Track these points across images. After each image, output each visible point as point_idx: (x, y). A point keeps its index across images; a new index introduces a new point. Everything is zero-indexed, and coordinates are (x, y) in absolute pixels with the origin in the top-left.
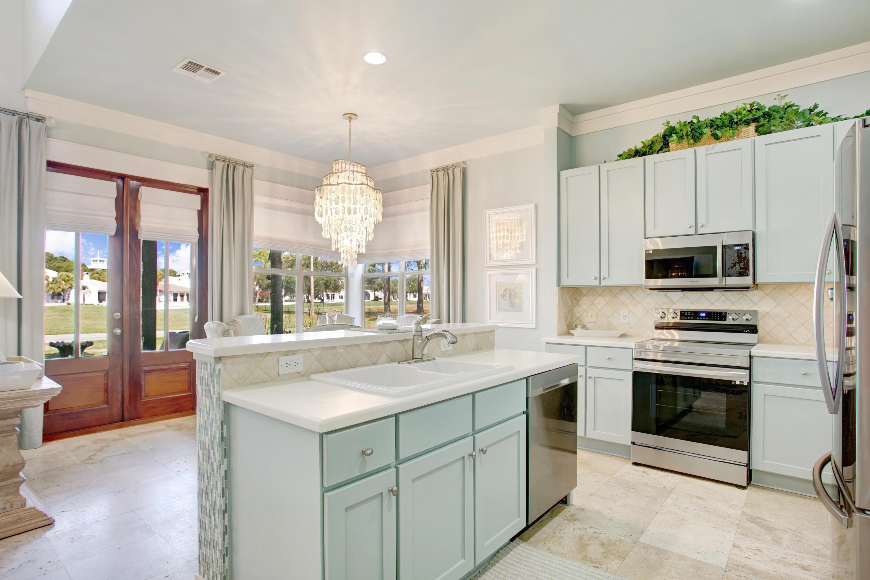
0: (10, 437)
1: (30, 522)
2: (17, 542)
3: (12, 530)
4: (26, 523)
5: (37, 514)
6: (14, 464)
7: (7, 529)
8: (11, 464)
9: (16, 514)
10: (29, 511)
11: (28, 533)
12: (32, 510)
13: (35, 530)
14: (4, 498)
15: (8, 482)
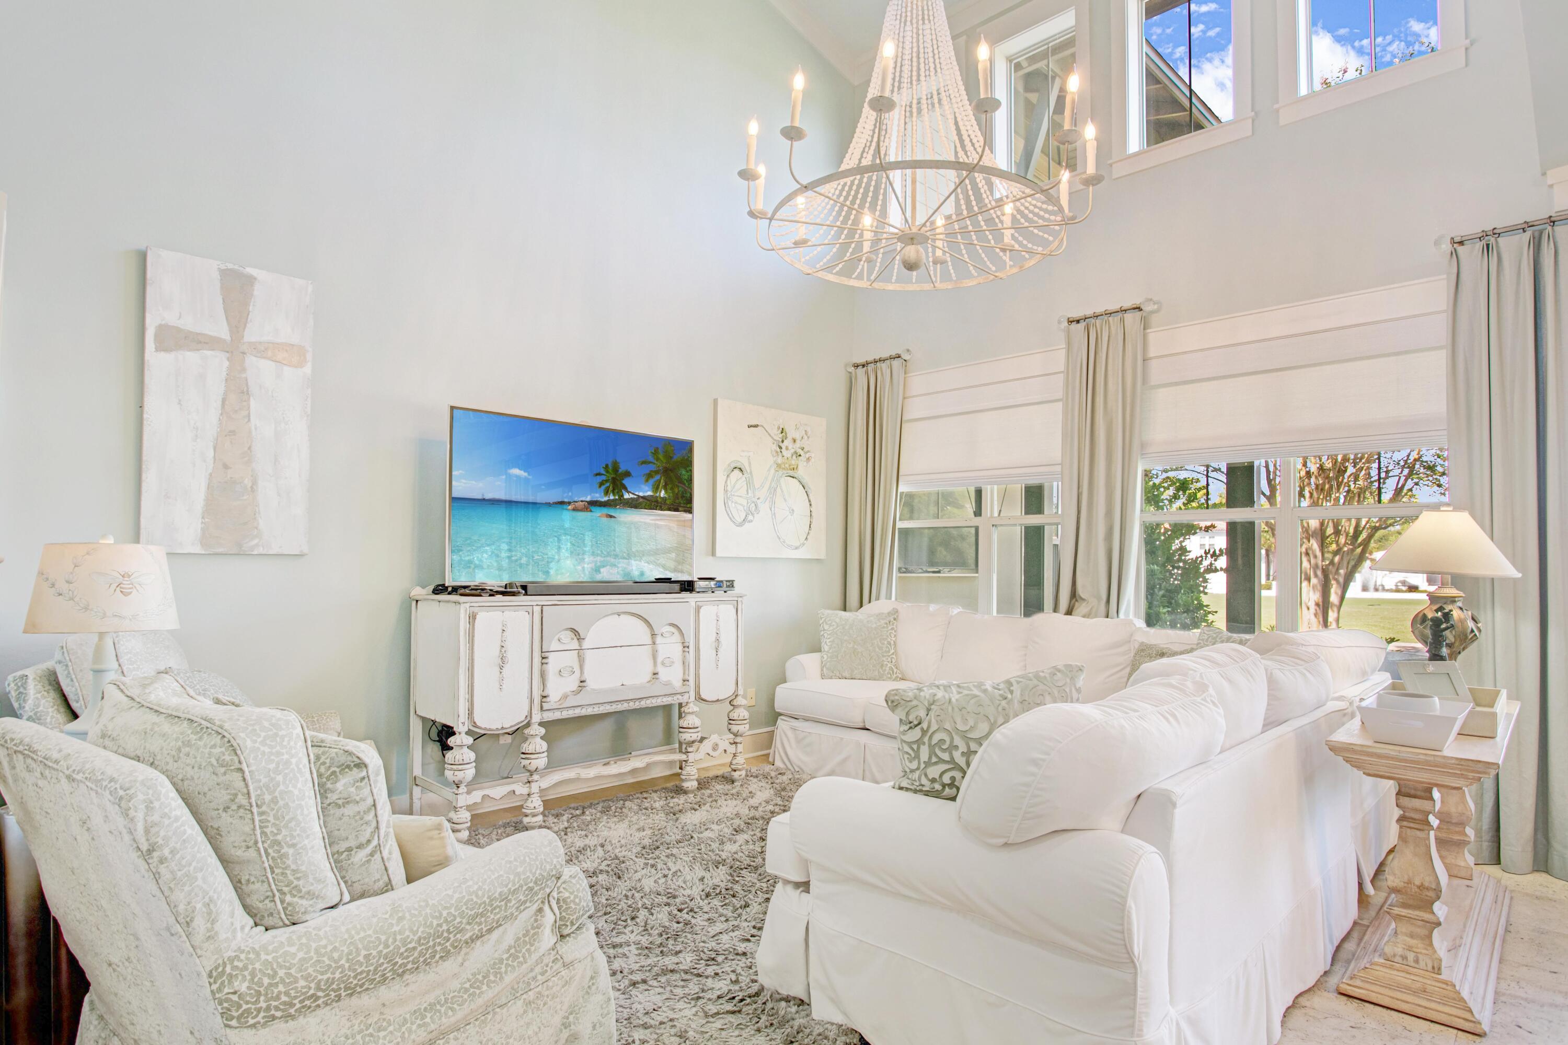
0: (1418, 833)
1: (1440, 1008)
2: (1405, 1028)
3: (1407, 1002)
4: (1433, 1005)
5: (1454, 999)
6: (1422, 884)
7: (1399, 995)
8: (1418, 882)
9: (1421, 980)
10: (1444, 986)
11: (1432, 1025)
12: (1449, 988)
13: (1446, 1028)
14: (1406, 938)
15: (1410, 911)
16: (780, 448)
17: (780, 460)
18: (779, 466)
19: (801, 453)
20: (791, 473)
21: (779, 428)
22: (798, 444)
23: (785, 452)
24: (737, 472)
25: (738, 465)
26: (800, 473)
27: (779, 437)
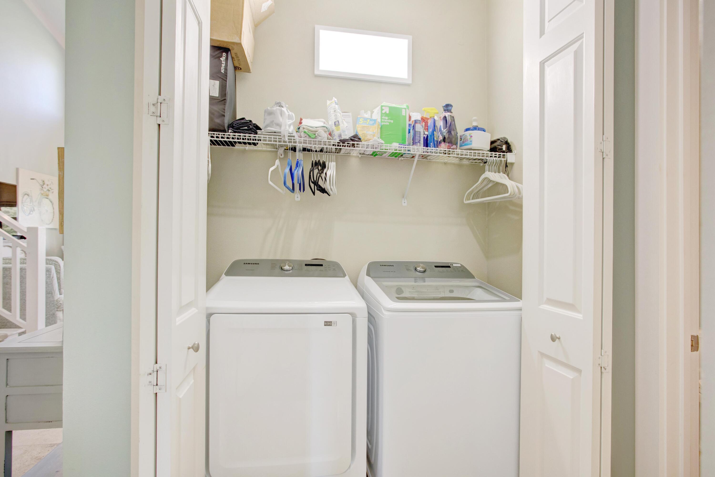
16: (42, 187)
17: (42, 192)
18: (42, 194)
19: (50, 189)
20: (46, 197)
21: (42, 180)
22: (49, 187)
23: (44, 189)
24: (26, 196)
25: (27, 193)
26: (50, 197)
27: (42, 183)
